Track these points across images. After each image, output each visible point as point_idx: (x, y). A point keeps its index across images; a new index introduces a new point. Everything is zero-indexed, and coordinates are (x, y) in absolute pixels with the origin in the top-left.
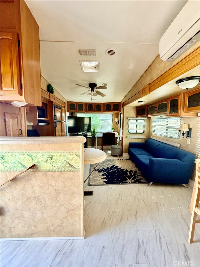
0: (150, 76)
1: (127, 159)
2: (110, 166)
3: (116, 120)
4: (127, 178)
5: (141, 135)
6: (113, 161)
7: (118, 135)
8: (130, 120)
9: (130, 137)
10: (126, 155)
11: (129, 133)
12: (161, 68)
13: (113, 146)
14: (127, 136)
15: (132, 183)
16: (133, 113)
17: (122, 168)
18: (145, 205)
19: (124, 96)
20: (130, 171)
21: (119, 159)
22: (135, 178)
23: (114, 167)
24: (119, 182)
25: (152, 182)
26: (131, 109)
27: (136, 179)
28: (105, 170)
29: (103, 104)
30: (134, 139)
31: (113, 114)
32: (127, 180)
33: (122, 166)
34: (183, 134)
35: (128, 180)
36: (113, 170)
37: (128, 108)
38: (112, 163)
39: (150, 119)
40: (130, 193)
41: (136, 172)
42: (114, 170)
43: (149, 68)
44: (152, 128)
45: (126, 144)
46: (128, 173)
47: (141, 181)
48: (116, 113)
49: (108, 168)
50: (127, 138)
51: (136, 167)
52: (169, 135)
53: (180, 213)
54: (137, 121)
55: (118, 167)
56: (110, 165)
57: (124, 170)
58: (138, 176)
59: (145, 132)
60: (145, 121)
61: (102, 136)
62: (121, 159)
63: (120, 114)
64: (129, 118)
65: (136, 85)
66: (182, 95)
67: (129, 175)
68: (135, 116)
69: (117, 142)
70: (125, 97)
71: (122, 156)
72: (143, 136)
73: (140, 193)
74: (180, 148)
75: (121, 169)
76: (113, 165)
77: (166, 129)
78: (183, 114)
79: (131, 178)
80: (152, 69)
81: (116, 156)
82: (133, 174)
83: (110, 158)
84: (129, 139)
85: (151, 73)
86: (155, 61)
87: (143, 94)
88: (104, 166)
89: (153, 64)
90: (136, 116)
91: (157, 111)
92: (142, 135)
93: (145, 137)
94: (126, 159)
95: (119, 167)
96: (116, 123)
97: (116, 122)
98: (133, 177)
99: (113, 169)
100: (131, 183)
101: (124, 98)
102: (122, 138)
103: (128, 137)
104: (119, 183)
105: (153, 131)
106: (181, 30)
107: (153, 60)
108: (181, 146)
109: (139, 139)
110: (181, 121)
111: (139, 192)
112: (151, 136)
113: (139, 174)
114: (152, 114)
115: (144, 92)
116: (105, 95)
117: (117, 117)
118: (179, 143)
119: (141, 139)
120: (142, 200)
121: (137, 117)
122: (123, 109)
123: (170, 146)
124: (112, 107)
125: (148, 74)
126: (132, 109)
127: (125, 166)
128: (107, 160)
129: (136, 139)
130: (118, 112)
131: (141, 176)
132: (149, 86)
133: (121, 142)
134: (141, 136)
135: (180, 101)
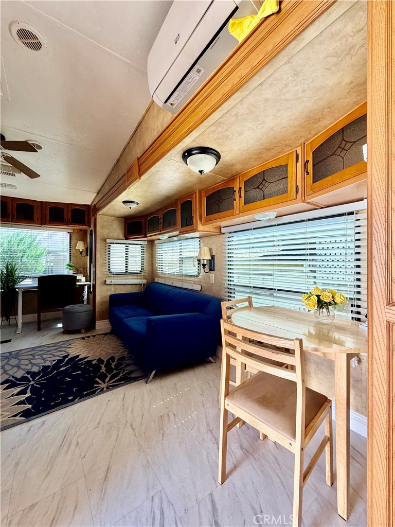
0: (140, 145)
1: (106, 334)
2: (54, 361)
3: (80, 246)
4: (97, 379)
5: (136, 277)
6: (65, 345)
7: (86, 281)
8: (112, 245)
9: (113, 283)
10: (102, 325)
11: (111, 272)
12: (157, 127)
13: (68, 307)
14: (105, 281)
15: (107, 388)
16: (117, 230)
17: (87, 357)
18: (133, 434)
19: (97, 191)
20: (108, 361)
21: (83, 338)
22: (117, 374)
23: (67, 359)
24: (70, 398)
25: (154, 372)
26: (113, 221)
27: (121, 374)
28: (34, 375)
29: (42, 204)
30: (122, 286)
31: (70, 231)
32: (95, 385)
33: (89, 352)
34: (204, 265)
35: (99, 384)
36: (62, 369)
37: (105, 218)
38: (61, 351)
39: (151, 242)
40: (98, 420)
41: (123, 358)
42: (64, 368)
43: (138, 129)
44: (157, 262)
45: (104, 299)
46: (103, 366)
47: (133, 375)
48: (81, 230)
49: (45, 368)
50: (105, 286)
51: (123, 346)
52: (185, 272)
53: (204, 420)
54: (127, 248)
55: (78, 356)
56: (55, 356)
57: (93, 360)
58: (127, 365)
59: (145, 269)
60: (143, 248)
61: (37, 285)
62: (89, 337)
63: (89, 233)
64: (108, 241)
65: (117, 165)
66: (198, 194)
67: (103, 370)
68: (122, 236)
69: (83, 297)
70: (98, 193)
71: (95, 329)
72: (140, 279)
73: (126, 407)
74: (201, 292)
75: (86, 360)
76: (63, 357)
77: (180, 261)
78: (201, 227)
79: (109, 376)
80: (143, 130)
81: (78, 332)
82: (115, 365)
83: (60, 340)
84: (109, 287)
85: (142, 139)
86: (147, 115)
87: (128, 181)
88: (33, 364)
89: (144, 120)
90: (125, 237)
91: (162, 225)
92: (139, 277)
93: (145, 281)
94: (102, 334)
95: (80, 357)
96: (81, 253)
97: (81, 251)
98: (115, 372)
99: (62, 366)
100: (105, 389)
101: (96, 197)
102: (94, 286)
103: (107, 283)
104: (73, 400)
105: (159, 267)
106: (179, 35)
107: (144, 112)
108: (203, 289)
109: (133, 286)
110: (200, 244)
111: (123, 405)
112: (156, 278)
113: (128, 362)
114: (153, 231)
115: (130, 176)
116: (40, 176)
117: (83, 239)
118: (200, 283)
119: (138, 286)
120: (128, 425)
121: (126, 239)
122: (95, 219)
123: (187, 291)
124: (68, 215)
125: (137, 141)
126: (115, 222)
127: (99, 350)
128: (48, 347)
129: (126, 286)
130: (84, 227)
131: (133, 364)
132: (138, 163)
133: (91, 296)
134: (137, 279)
135: (195, 205)
